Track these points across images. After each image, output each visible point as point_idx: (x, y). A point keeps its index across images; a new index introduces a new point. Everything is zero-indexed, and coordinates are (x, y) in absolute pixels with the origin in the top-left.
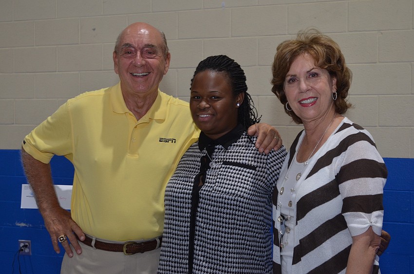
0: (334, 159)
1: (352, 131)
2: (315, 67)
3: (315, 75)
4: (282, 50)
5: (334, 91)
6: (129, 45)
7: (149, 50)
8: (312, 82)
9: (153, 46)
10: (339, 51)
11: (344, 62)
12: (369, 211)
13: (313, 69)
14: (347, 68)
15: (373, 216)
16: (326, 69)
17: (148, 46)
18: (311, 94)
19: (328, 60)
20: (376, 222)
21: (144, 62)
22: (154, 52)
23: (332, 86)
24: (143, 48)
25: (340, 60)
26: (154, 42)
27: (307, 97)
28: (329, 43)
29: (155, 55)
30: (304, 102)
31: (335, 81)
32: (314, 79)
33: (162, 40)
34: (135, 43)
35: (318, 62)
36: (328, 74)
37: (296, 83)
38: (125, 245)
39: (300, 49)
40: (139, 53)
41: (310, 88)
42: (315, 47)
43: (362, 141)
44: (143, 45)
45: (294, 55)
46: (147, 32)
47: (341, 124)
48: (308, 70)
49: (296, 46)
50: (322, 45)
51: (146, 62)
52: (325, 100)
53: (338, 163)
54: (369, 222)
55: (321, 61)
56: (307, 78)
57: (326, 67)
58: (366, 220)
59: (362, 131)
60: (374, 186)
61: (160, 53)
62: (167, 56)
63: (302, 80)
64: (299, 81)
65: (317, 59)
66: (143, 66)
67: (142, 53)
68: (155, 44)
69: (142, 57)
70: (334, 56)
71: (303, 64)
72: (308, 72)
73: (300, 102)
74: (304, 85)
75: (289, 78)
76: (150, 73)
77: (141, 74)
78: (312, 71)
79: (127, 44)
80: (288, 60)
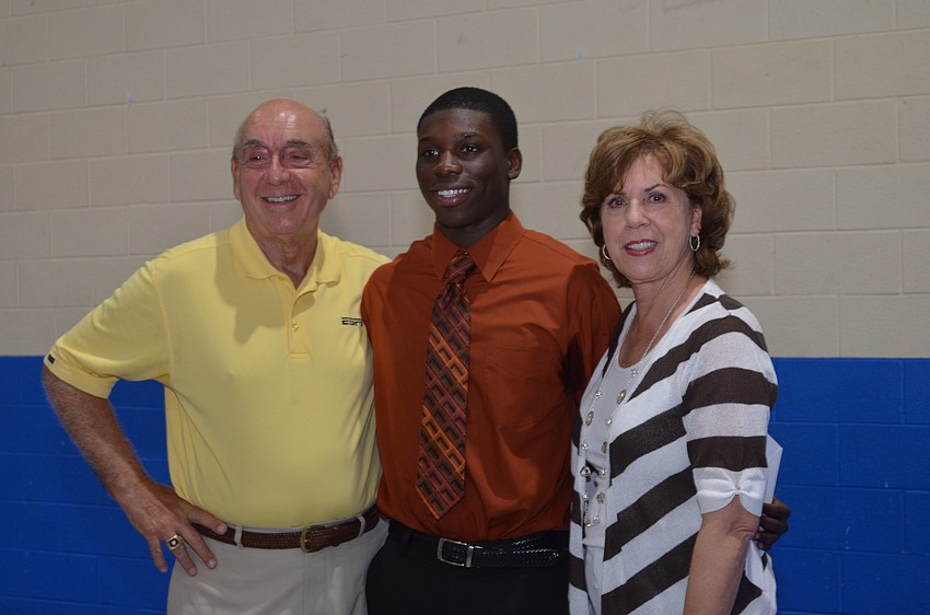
0: (681, 366)
1: (716, 311)
2: (661, 182)
3: (660, 198)
4: (606, 144)
5: (695, 232)
6: (256, 144)
7: (295, 152)
8: (657, 214)
9: (303, 143)
10: (714, 160)
11: (722, 181)
12: (737, 466)
13: (658, 185)
14: (725, 193)
15: (743, 477)
16: (684, 189)
17: (293, 143)
18: (649, 235)
19: (690, 174)
20: (750, 489)
21: (285, 176)
22: (307, 156)
23: (692, 223)
24: (284, 149)
25: (714, 176)
26: (305, 136)
27: (639, 240)
28: (695, 142)
29: (307, 161)
30: (632, 246)
31: (698, 214)
32: (657, 205)
33: (324, 131)
34: (268, 139)
35: (669, 174)
36: (687, 199)
37: (622, 209)
38: (304, 534)
39: (640, 146)
40: (275, 159)
41: (645, 221)
42: (666, 144)
43: (733, 333)
44: (284, 143)
45: (627, 158)
46: (293, 118)
47: (699, 296)
48: (649, 186)
49: (632, 139)
50: (682, 143)
51: (291, 174)
52: (672, 246)
53: (688, 371)
54: (733, 487)
55: (674, 172)
56: (644, 202)
57: (684, 186)
58: (730, 483)
59: (734, 313)
60: (748, 419)
61: (318, 157)
62: (335, 164)
63: (635, 202)
64: (628, 205)
65: (667, 168)
66: (283, 182)
67: (281, 159)
68: (309, 141)
69: (282, 165)
70: (701, 166)
71: (644, 174)
72: (648, 190)
73: (626, 248)
74: (635, 213)
75: (611, 196)
76: (298, 196)
77: (281, 199)
78: (656, 189)
79: (253, 142)
80: (616, 163)
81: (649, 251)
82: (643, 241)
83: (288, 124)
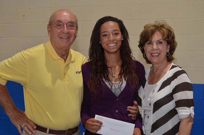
2: (162, 39)
3: (161, 43)
5: (168, 51)
7: (70, 25)
8: (160, 47)
13: (161, 40)
14: (176, 42)
15: (191, 109)
16: (166, 41)
18: (158, 52)
19: (168, 37)
21: (68, 31)
22: (73, 26)
23: (167, 49)
24: (68, 23)
25: (173, 38)
27: (155, 53)
28: (170, 29)
30: (153, 54)
31: (169, 47)
35: (164, 37)
36: (167, 43)
37: (151, 45)
41: (157, 48)
42: (163, 29)
45: (153, 32)
47: (171, 66)
48: (158, 40)
49: (154, 28)
50: (166, 29)
52: (163, 55)
54: (190, 112)
56: (157, 44)
57: (167, 40)
61: (75, 27)
63: (155, 44)
64: (153, 44)
65: (163, 35)
66: (67, 33)
69: (67, 28)
70: (171, 35)
71: (157, 37)
72: (158, 41)
73: (151, 54)
74: (155, 46)
75: (148, 42)
76: (69, 37)
81: (158, 56)
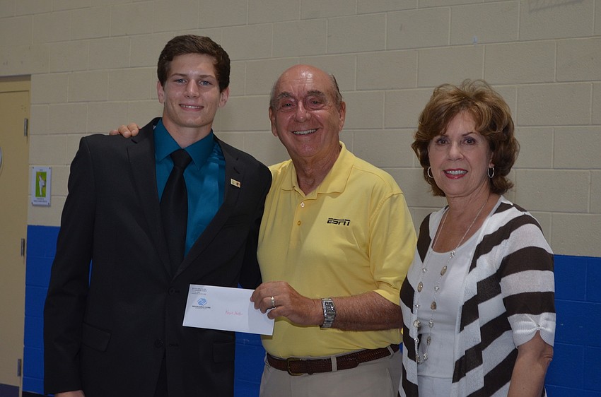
2: (474, 131)
3: (471, 141)
5: (492, 166)
6: (287, 95)
7: (314, 99)
8: (469, 152)
9: (319, 92)
13: (471, 132)
14: (514, 139)
16: (487, 136)
17: (312, 93)
18: (463, 165)
19: (493, 126)
20: (546, 326)
21: (308, 115)
22: (321, 101)
23: (490, 159)
24: (306, 97)
25: (508, 129)
26: (320, 88)
27: (455, 168)
28: (499, 105)
29: (322, 105)
30: (450, 172)
32: (469, 146)
33: (332, 84)
34: (295, 91)
35: (479, 126)
37: (445, 147)
39: (461, 104)
40: (301, 104)
41: (461, 156)
42: (479, 104)
44: (306, 92)
45: (451, 112)
46: (310, 75)
47: (498, 205)
48: (465, 133)
49: (456, 100)
51: (311, 114)
54: (536, 325)
55: (483, 125)
56: (460, 143)
57: (488, 134)
58: (532, 323)
60: (542, 280)
61: (330, 102)
62: (341, 107)
63: (455, 144)
64: (450, 145)
65: (479, 122)
66: (307, 120)
67: (304, 104)
68: (322, 90)
69: (305, 108)
70: (501, 122)
71: (462, 125)
72: (464, 135)
73: (445, 171)
74: (454, 151)
75: (439, 137)
76: (317, 129)
77: (305, 132)
78: (470, 135)
79: (284, 94)
80: (443, 115)
81: (460, 176)
82: (458, 170)
83: (307, 79)
